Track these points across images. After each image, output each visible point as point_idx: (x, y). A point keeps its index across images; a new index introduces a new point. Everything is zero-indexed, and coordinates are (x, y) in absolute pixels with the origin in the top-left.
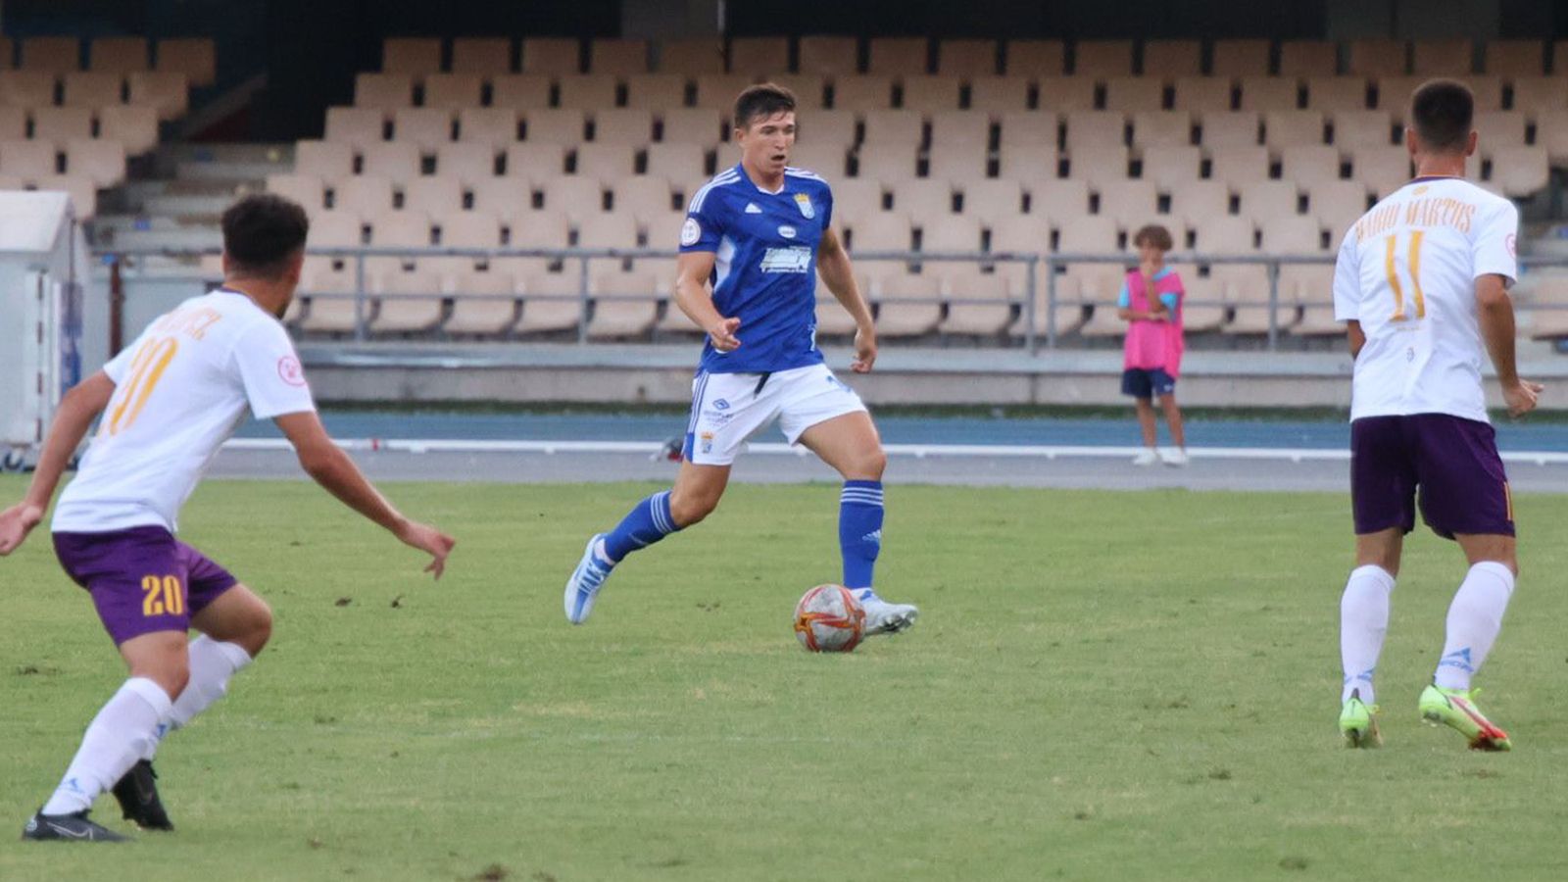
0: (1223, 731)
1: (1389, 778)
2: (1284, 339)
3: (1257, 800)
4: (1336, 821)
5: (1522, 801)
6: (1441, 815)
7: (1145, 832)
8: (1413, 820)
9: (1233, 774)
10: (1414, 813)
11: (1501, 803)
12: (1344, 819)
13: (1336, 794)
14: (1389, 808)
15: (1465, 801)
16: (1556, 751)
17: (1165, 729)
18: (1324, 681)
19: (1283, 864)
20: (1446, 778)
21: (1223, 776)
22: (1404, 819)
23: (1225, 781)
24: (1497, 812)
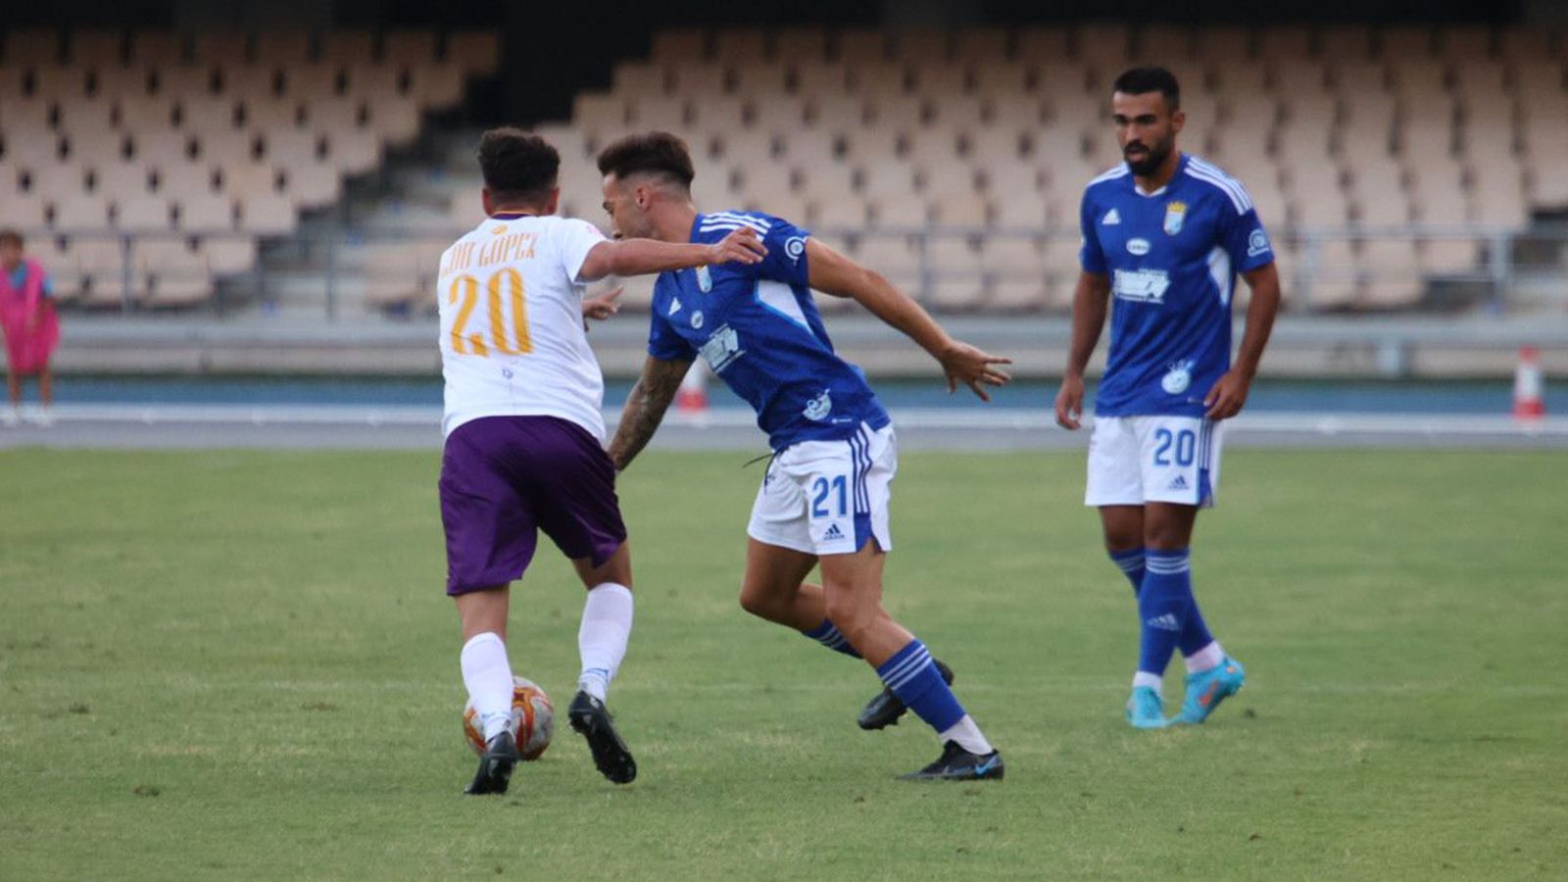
0: (83, 669)
1: (236, 711)
2: (138, 307)
3: (113, 733)
4: (186, 752)
5: (358, 731)
6: (284, 745)
7: (9, 763)
8: (257, 750)
9: (91, 709)
10: (258, 744)
11: (340, 733)
12: (195, 750)
13: (187, 727)
14: (235, 739)
15: (305, 732)
16: (389, 685)
17: (28, 668)
18: (175, 623)
19: (137, 791)
20: (288, 711)
21: (83, 710)
22: (250, 749)
23: (84, 716)
24: (335, 743)
